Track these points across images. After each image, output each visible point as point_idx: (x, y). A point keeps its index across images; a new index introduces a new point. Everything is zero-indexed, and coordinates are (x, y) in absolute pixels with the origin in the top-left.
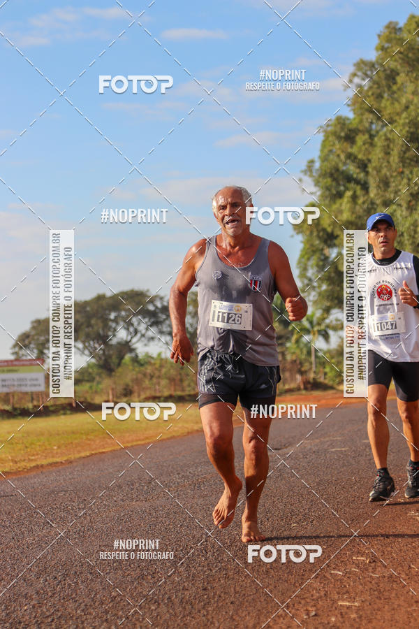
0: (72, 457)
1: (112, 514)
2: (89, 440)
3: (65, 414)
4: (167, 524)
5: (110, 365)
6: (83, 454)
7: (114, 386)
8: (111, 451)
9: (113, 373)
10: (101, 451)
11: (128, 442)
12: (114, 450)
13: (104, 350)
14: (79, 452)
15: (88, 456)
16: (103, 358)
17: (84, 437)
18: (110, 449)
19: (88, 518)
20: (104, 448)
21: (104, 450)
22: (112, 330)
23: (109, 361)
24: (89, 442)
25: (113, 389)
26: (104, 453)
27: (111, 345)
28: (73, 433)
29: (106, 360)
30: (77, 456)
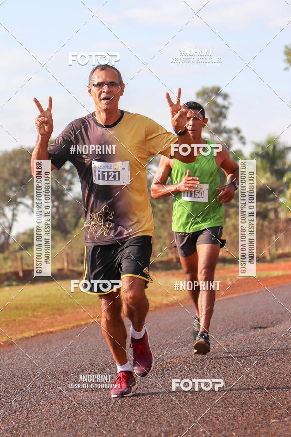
0: (13, 338)
1: (55, 407)
2: (36, 317)
3: (10, 285)
4: (120, 419)
5: (65, 226)
6: (26, 335)
7: (69, 251)
8: (60, 331)
9: (69, 236)
10: (48, 330)
11: (82, 319)
12: (64, 329)
13: (57, 208)
14: (22, 332)
15: (32, 337)
16: (57, 217)
17: (30, 314)
18: (60, 328)
19: (25, 412)
20: (53, 327)
21: (52, 330)
22: (67, 182)
23: (64, 220)
24: (35, 319)
25: (67, 255)
26: (51, 332)
27: (67, 201)
28: (17, 308)
29: (60, 219)
30: (19, 337)
